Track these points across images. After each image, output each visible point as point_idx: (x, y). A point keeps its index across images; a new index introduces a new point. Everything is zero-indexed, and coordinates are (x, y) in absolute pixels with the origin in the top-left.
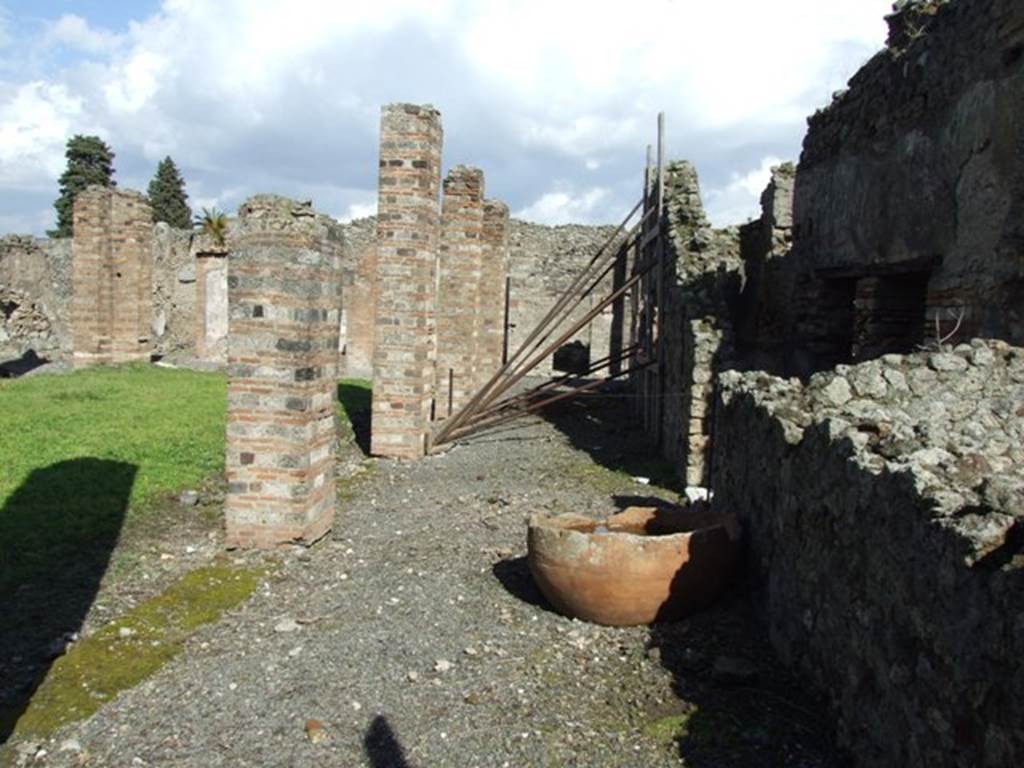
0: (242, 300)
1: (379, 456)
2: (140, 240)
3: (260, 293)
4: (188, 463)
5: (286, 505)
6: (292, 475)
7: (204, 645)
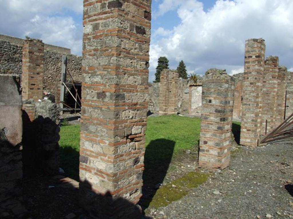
0: (206, 98)
1: (242, 145)
2: (176, 82)
3: (211, 96)
4: (188, 142)
5: (216, 157)
6: (218, 149)
7: (194, 193)
